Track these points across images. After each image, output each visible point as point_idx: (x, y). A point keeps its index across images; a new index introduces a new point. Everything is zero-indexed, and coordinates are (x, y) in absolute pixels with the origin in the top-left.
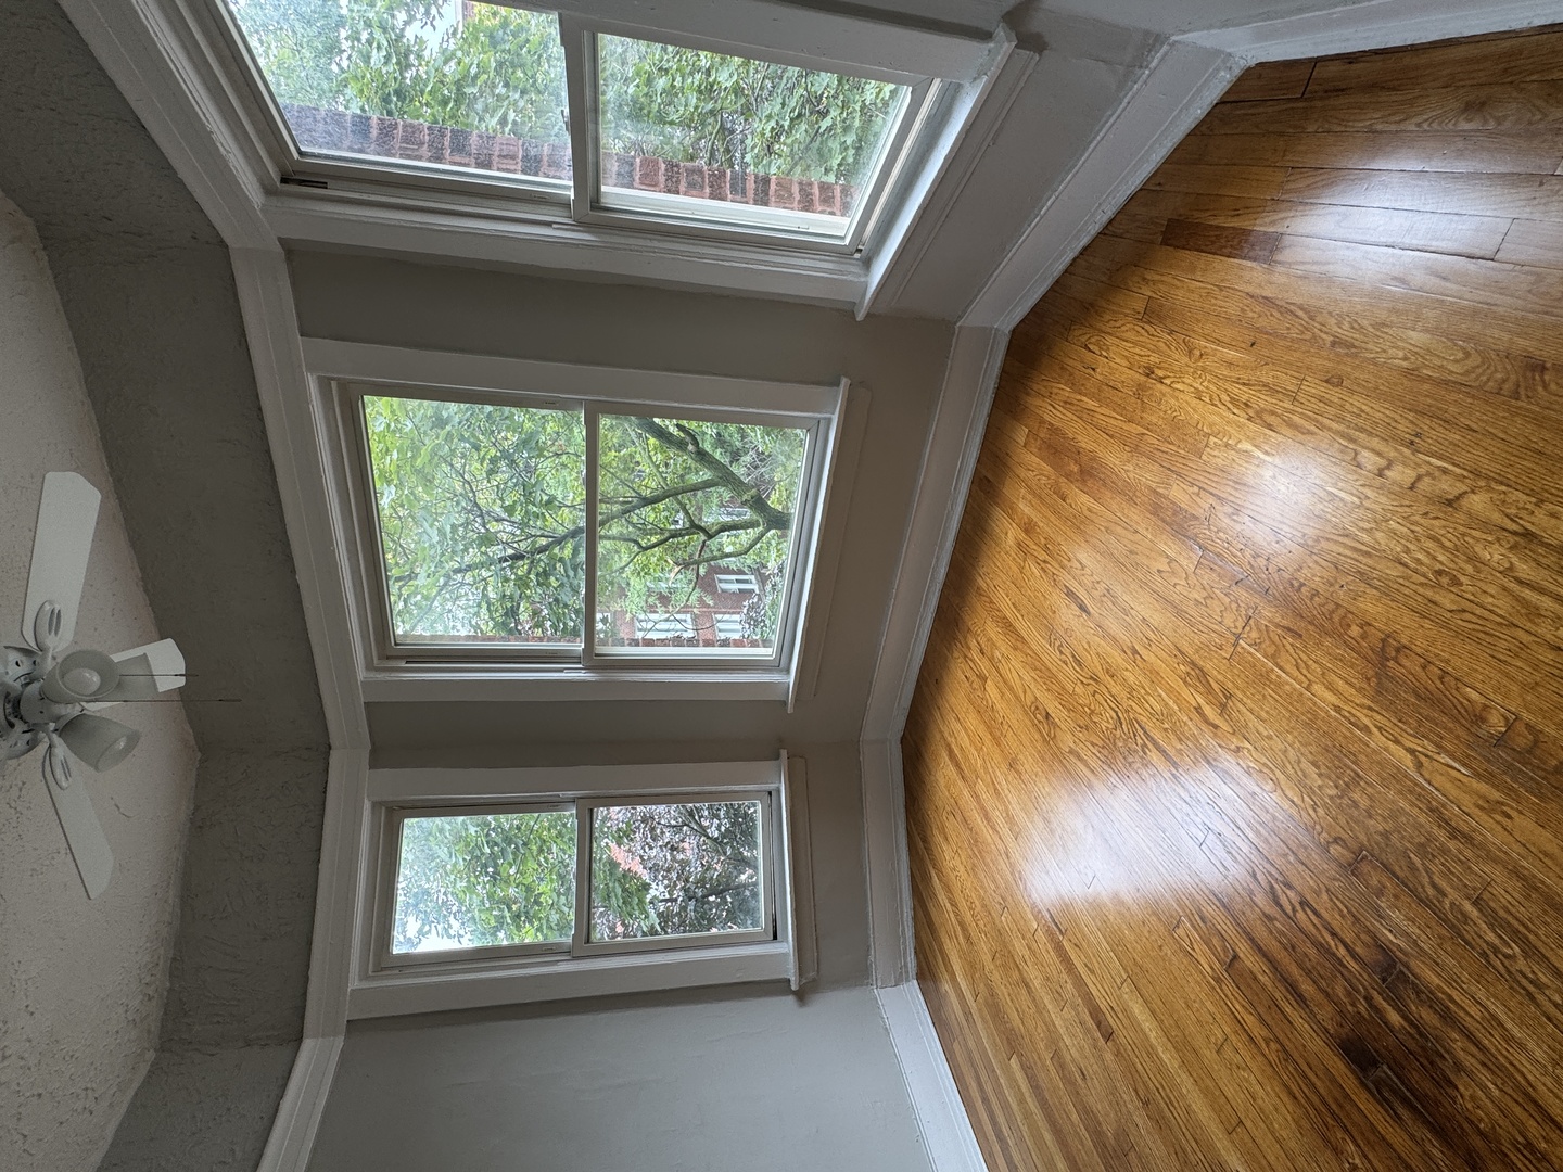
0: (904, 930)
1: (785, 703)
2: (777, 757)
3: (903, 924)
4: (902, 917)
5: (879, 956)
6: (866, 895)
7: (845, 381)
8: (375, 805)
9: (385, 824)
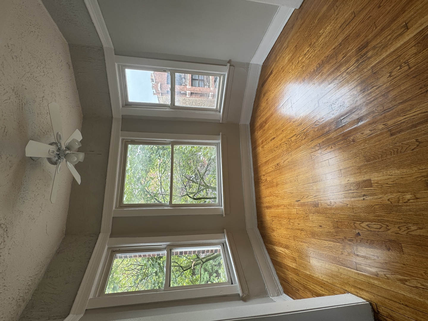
0: (274, 278)
1: (222, 215)
2: (223, 233)
3: (273, 276)
4: (273, 274)
5: (268, 286)
6: (259, 268)
7: (221, 133)
8: (109, 248)
9: (110, 256)
